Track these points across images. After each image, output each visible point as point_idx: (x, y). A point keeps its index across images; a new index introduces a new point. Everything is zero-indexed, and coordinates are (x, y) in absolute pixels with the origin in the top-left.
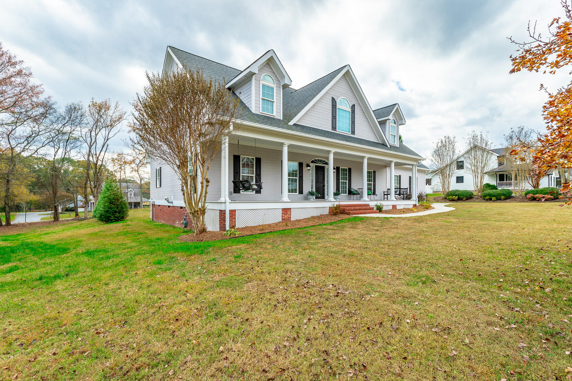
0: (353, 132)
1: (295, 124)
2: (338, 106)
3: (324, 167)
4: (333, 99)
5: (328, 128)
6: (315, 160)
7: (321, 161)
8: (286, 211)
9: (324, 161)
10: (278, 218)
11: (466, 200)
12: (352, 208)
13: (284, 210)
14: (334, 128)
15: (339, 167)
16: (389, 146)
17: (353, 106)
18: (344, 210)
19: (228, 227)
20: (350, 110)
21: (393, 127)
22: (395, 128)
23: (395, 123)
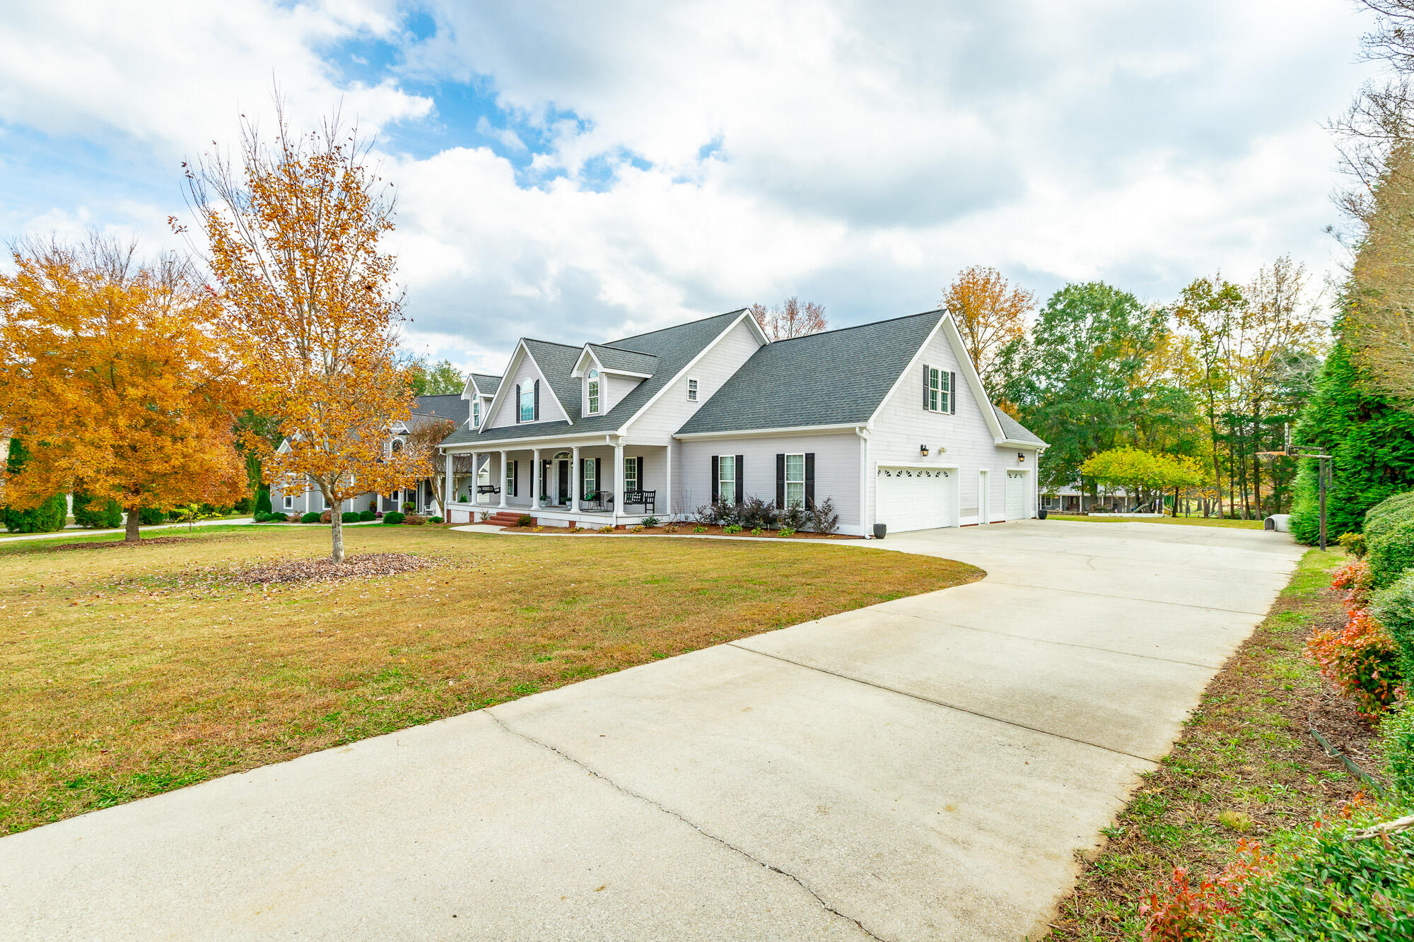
0: (537, 415)
1: (485, 431)
2: (522, 392)
4: (517, 385)
5: (514, 422)
9: (568, 454)
14: (518, 421)
15: (584, 461)
17: (538, 381)
18: (492, 518)
19: (446, 521)
20: (532, 389)
21: (594, 383)
22: (597, 383)
23: (597, 375)
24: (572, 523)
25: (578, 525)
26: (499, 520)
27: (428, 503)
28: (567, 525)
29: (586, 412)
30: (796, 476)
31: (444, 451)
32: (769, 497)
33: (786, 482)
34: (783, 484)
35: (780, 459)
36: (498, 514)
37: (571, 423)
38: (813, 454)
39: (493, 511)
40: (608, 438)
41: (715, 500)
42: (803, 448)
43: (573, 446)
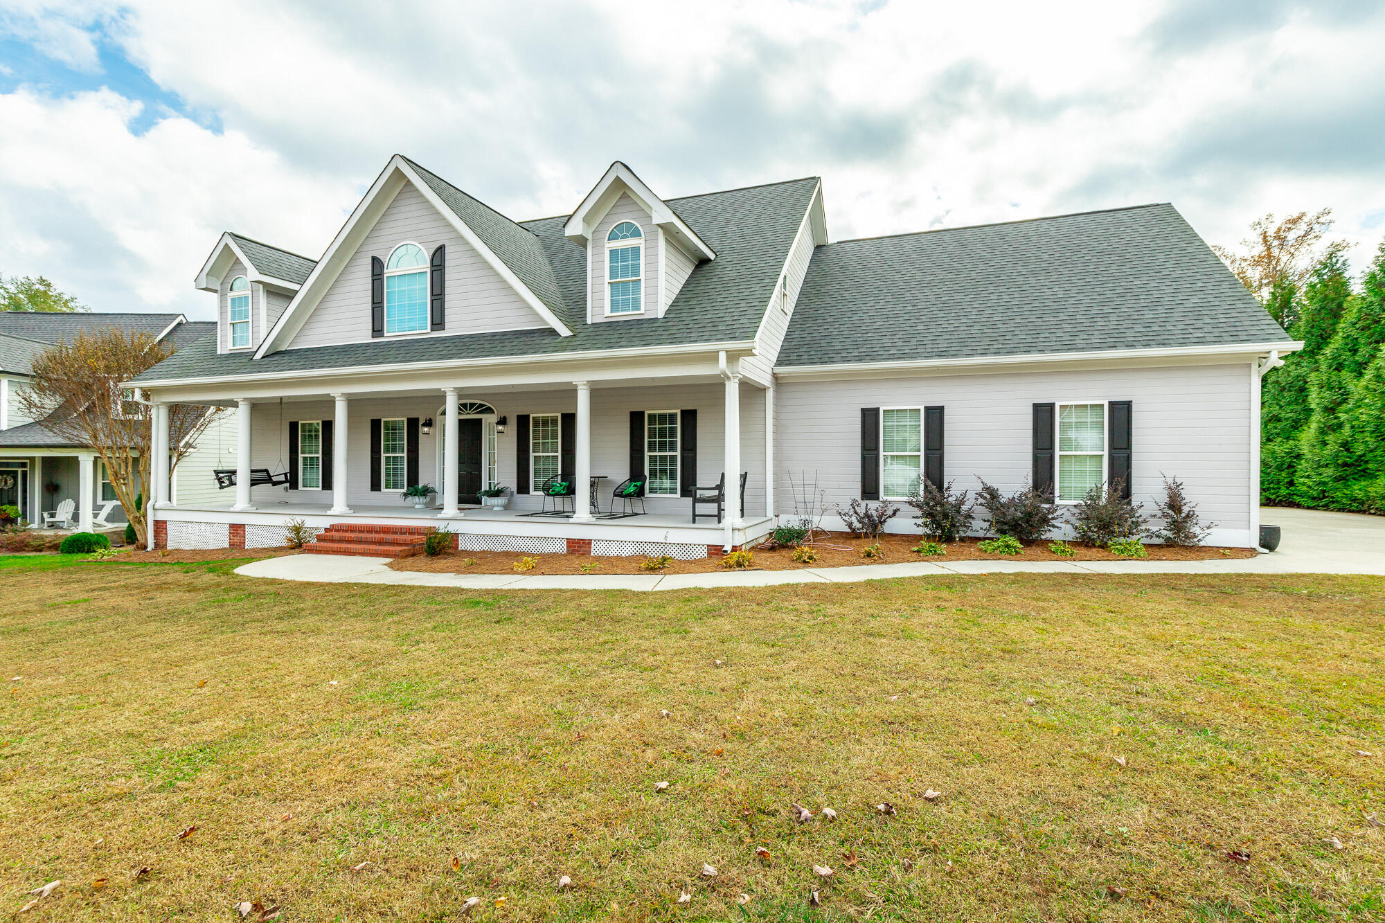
0: (438, 324)
1: (273, 354)
2: (387, 273)
3: (480, 420)
4: (374, 259)
5: (363, 335)
7: (472, 405)
9: (481, 405)
13: (232, 526)
14: (377, 329)
15: (528, 416)
17: (441, 250)
18: (320, 538)
19: (151, 546)
20: (425, 266)
21: (624, 251)
22: (636, 250)
23: (636, 234)
24: (578, 547)
25: (595, 550)
26: (333, 541)
27: (50, 506)
28: (562, 548)
29: (600, 308)
30: (1082, 443)
31: (146, 394)
32: (1013, 481)
33: (1057, 453)
34: (1052, 459)
35: (1043, 415)
36: (332, 528)
37: (564, 331)
38: (1128, 405)
39: (316, 523)
40: (722, 357)
41: (870, 489)
42: (1103, 392)
43: (581, 381)
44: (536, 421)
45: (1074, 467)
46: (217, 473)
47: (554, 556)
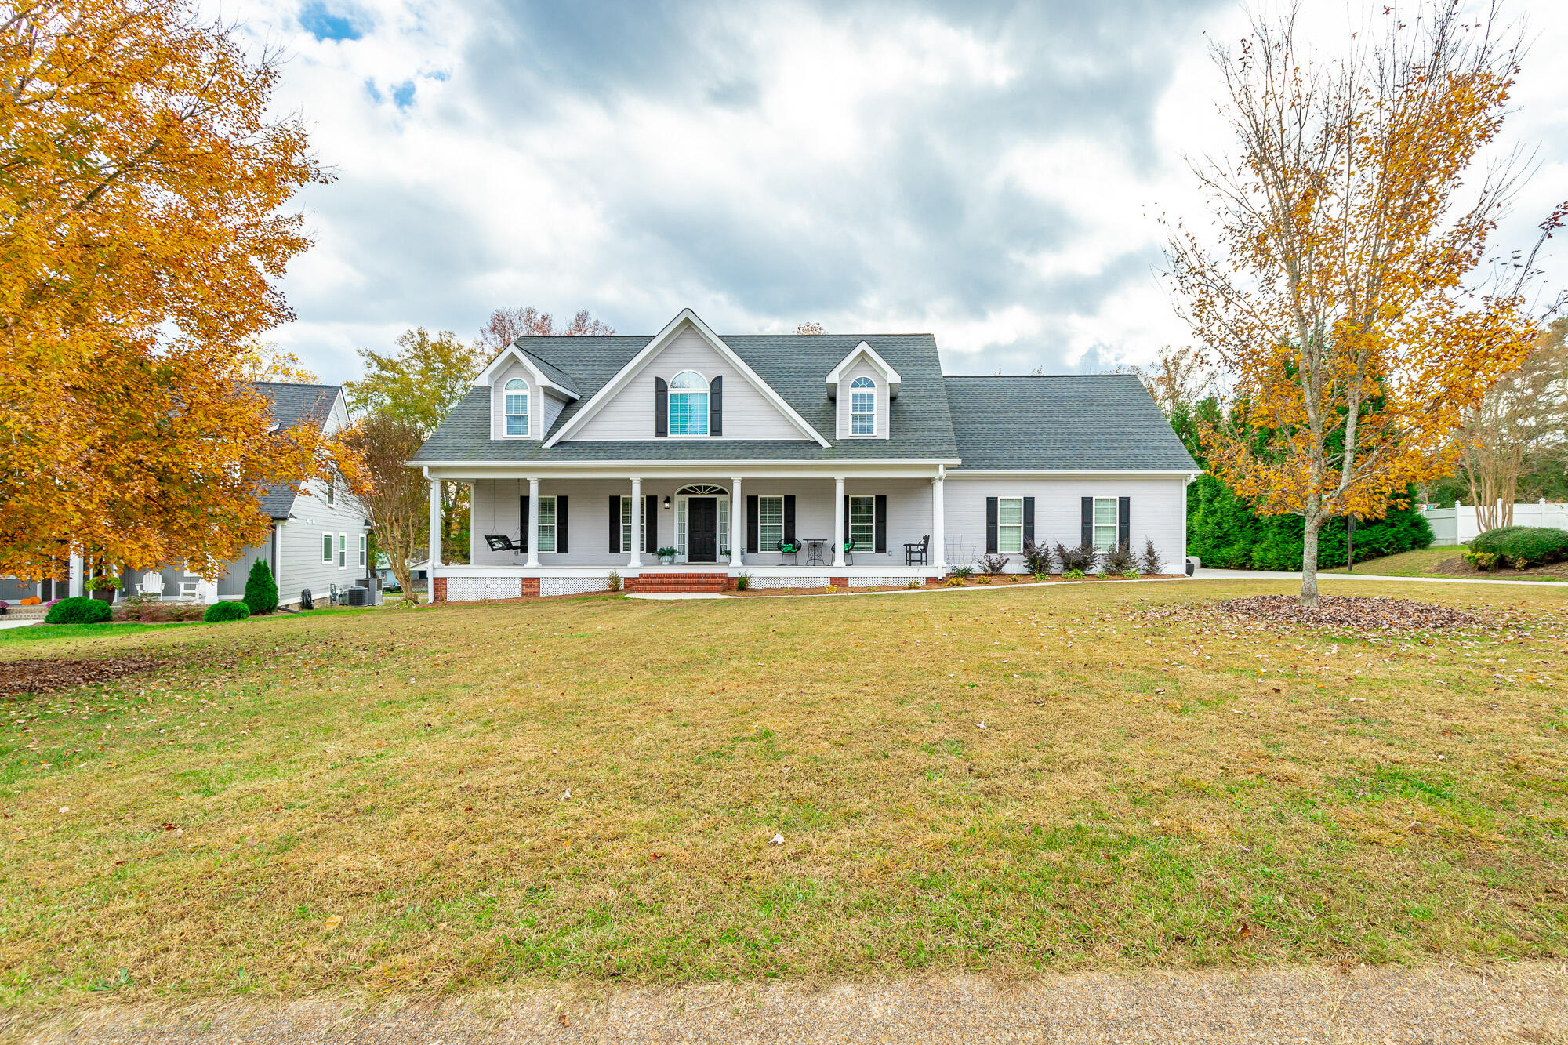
0: (716, 429)
1: (559, 444)
2: (670, 391)
3: (715, 499)
4: (658, 379)
5: (649, 434)
6: (691, 488)
7: (706, 488)
8: (530, 583)
9: (714, 488)
10: (516, 591)
11: (1527, 567)
12: (655, 581)
13: (524, 579)
14: (661, 431)
15: (756, 497)
16: (825, 444)
17: (719, 378)
18: (633, 583)
19: (432, 600)
20: (706, 389)
21: (863, 395)
22: (871, 396)
23: (871, 385)
25: (852, 584)
28: (829, 584)
29: (845, 429)
30: (1105, 519)
31: (430, 470)
32: (1073, 542)
33: (1094, 525)
34: (1091, 528)
35: (1087, 503)
36: (642, 577)
38: (1128, 499)
39: (628, 574)
40: (941, 468)
41: (992, 547)
42: (1116, 492)
43: (840, 477)
44: (763, 501)
45: (1102, 533)
46: (488, 538)
47: (820, 590)
